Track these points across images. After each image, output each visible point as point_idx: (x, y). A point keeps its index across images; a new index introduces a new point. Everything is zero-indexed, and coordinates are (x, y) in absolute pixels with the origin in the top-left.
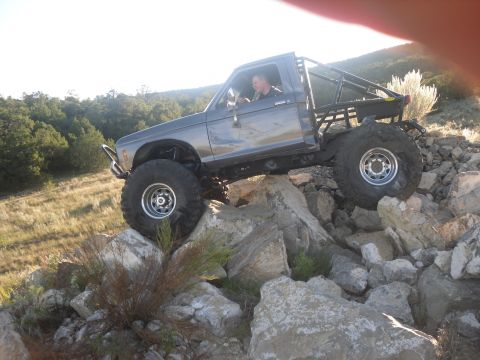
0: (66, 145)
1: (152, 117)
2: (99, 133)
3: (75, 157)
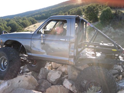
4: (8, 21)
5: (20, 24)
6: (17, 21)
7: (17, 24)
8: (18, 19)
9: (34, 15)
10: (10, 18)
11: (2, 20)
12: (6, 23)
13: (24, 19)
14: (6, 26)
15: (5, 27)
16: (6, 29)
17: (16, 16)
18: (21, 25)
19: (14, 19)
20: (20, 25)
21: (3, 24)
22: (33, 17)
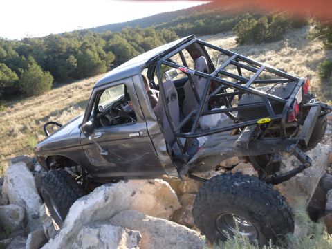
0: (16, 78)
1: (80, 52)
2: (39, 68)
3: (23, 86)
4: (107, 38)
5: (137, 46)
6: (131, 38)
7: (129, 46)
8: (133, 33)
9: (174, 24)
10: (112, 31)
11: (95, 36)
12: (103, 42)
13: (147, 34)
14: (102, 51)
15: (99, 54)
16: (103, 59)
17: (128, 27)
18: (140, 48)
19: (123, 33)
20: (137, 49)
21: (97, 45)
22: (173, 28)
